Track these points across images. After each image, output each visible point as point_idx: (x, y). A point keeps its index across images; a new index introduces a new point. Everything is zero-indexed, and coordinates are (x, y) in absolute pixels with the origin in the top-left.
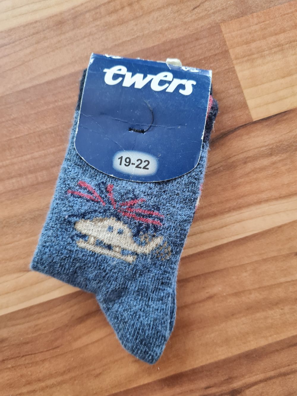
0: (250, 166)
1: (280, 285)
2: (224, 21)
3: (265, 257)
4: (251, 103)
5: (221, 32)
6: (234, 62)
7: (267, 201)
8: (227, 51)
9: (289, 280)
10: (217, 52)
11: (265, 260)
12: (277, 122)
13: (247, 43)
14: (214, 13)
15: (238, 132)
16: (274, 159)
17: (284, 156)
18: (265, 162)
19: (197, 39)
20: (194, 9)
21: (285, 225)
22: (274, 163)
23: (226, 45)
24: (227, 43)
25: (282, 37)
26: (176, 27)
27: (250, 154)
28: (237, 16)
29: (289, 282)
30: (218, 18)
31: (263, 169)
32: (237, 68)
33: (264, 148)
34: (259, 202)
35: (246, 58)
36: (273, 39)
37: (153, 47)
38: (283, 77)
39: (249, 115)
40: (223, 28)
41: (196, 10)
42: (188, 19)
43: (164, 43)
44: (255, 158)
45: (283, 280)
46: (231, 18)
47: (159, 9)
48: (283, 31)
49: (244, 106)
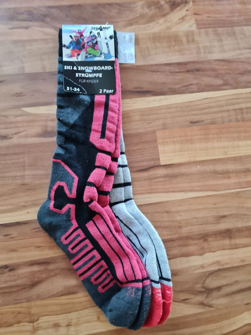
0: (157, 180)
1: (159, 221)
2: (157, 130)
3: (156, 211)
4: (161, 159)
5: (156, 133)
6: (158, 144)
7: (160, 192)
8: (156, 140)
9: (163, 220)
10: (153, 140)
11: (156, 212)
12: (169, 167)
13: (164, 139)
14: (155, 126)
15: (155, 168)
16: (165, 179)
17: (169, 179)
18: (162, 179)
19: (148, 134)
20: (149, 123)
21: (165, 201)
22: (165, 180)
23: (156, 138)
24: (157, 138)
25: (175, 139)
26: (142, 128)
27: (158, 176)
28: (162, 129)
29: (163, 221)
30: (156, 128)
31: (161, 182)
32: (159, 147)
33: (162, 175)
34: (158, 192)
35: (162, 144)
36: (172, 139)
37: (133, 133)
38: (173, 152)
39: (160, 163)
40: (157, 132)
41: (149, 124)
42: (146, 127)
43: (137, 133)
44: (159, 177)
45: (161, 220)
46: (160, 129)
47: (137, 121)
48: (176, 137)
49: (159, 159)
